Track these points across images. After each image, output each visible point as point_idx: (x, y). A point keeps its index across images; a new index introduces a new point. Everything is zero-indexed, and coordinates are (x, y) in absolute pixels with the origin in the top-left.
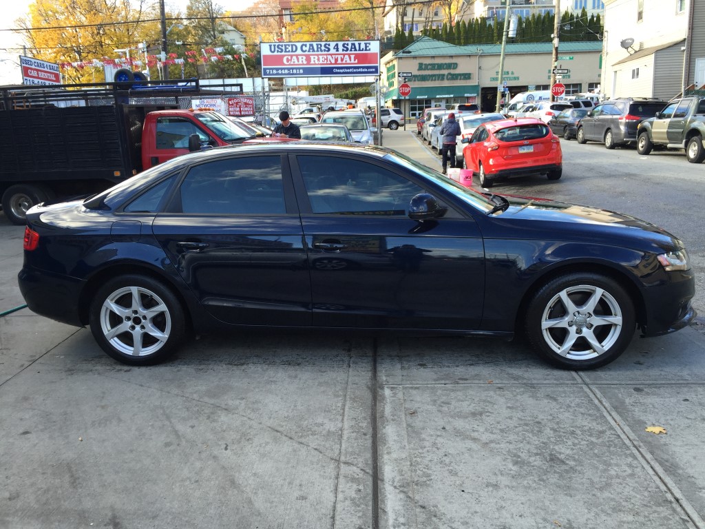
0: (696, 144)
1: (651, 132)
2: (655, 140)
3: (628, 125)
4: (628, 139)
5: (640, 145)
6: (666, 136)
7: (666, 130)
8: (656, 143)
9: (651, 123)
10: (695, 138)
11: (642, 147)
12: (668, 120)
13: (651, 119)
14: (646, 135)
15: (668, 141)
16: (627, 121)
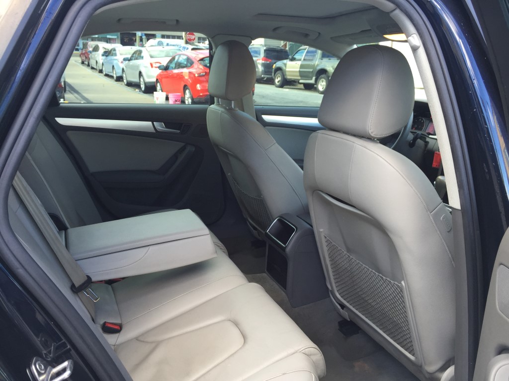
0: (324, 80)
1: (286, 71)
2: (288, 77)
3: (263, 65)
4: (265, 76)
5: (276, 81)
6: (298, 74)
7: (298, 70)
8: (289, 79)
9: (285, 65)
10: (323, 76)
11: (278, 82)
12: (299, 63)
13: (285, 61)
14: (281, 73)
15: (300, 78)
16: (263, 62)
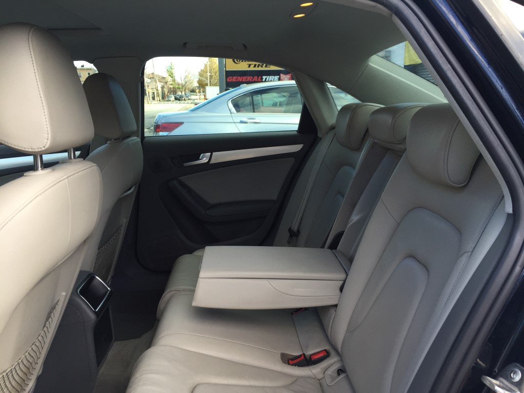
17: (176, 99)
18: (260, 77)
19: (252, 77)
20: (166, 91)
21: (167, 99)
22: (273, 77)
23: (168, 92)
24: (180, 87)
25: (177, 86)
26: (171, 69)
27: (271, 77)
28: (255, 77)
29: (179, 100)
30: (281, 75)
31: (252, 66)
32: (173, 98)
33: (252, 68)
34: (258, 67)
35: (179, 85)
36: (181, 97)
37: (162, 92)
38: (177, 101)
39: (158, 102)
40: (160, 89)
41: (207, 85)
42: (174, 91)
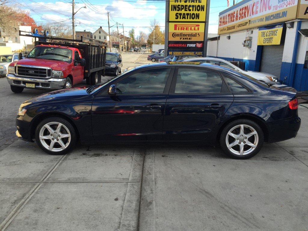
17: (135, 51)
18: (186, 45)
19: (181, 45)
20: (129, 46)
21: (130, 51)
22: (193, 45)
23: (131, 46)
24: (137, 43)
25: (135, 43)
26: (133, 33)
27: (191, 45)
28: (183, 45)
29: (137, 52)
30: (197, 44)
31: (182, 39)
32: (133, 51)
33: (182, 40)
34: (185, 39)
35: (136, 42)
36: (138, 50)
37: (127, 47)
38: (136, 52)
39: (125, 52)
40: (126, 44)
41: (153, 43)
42: (133, 46)
